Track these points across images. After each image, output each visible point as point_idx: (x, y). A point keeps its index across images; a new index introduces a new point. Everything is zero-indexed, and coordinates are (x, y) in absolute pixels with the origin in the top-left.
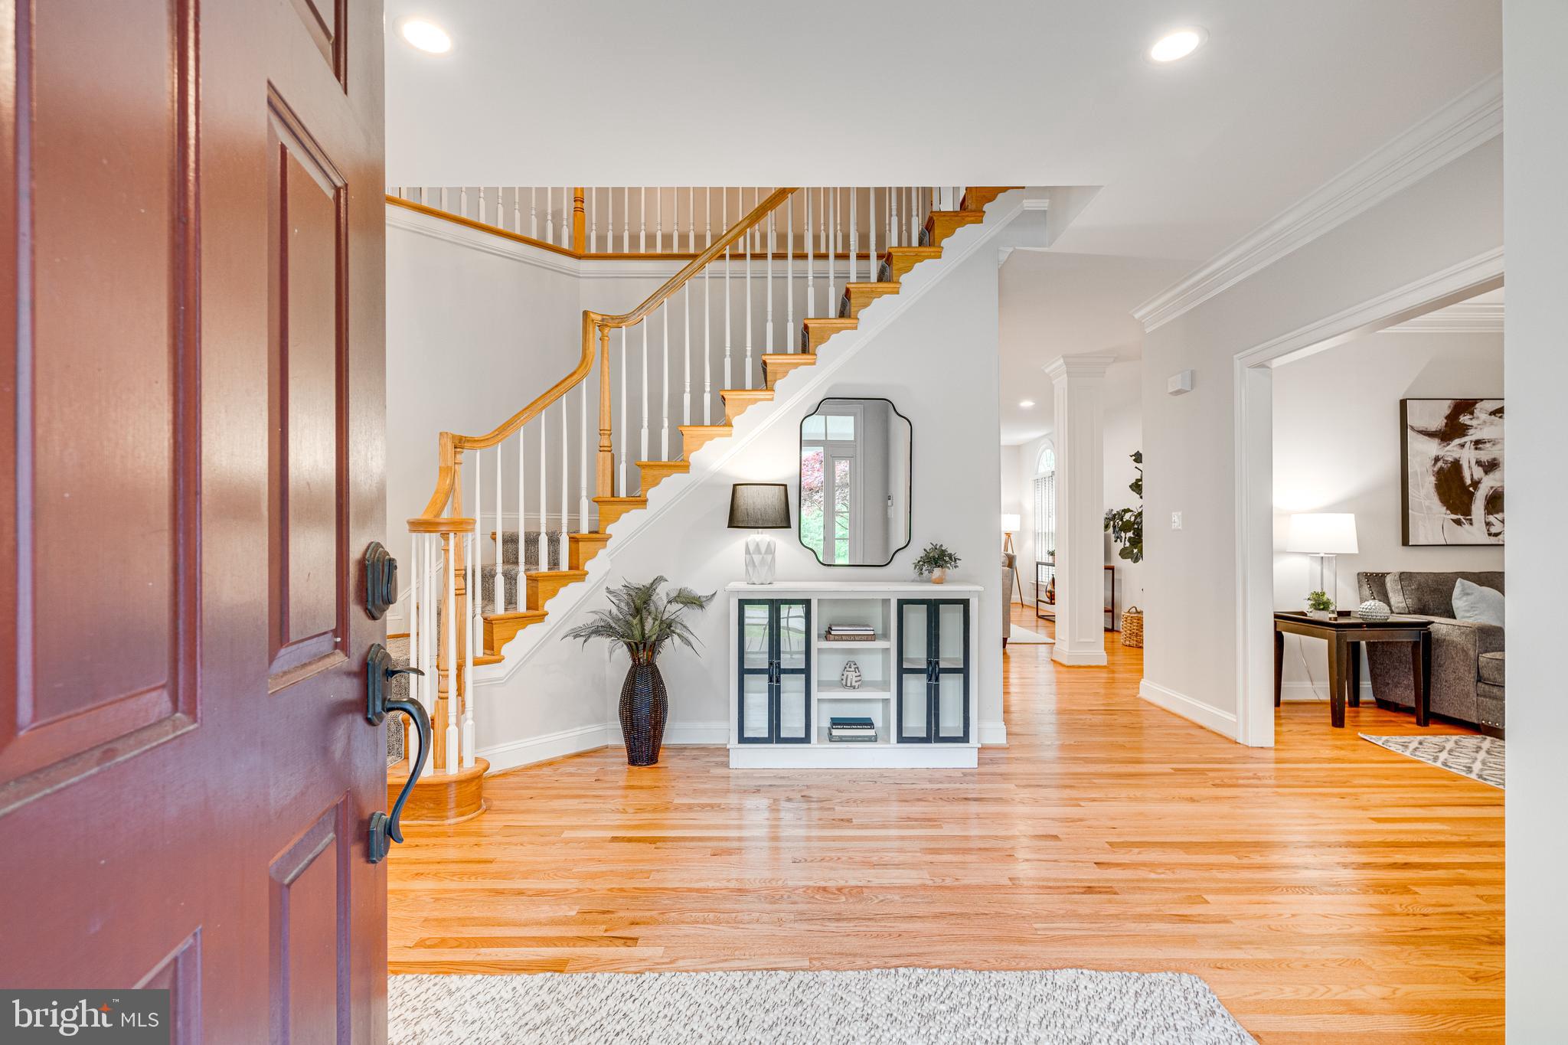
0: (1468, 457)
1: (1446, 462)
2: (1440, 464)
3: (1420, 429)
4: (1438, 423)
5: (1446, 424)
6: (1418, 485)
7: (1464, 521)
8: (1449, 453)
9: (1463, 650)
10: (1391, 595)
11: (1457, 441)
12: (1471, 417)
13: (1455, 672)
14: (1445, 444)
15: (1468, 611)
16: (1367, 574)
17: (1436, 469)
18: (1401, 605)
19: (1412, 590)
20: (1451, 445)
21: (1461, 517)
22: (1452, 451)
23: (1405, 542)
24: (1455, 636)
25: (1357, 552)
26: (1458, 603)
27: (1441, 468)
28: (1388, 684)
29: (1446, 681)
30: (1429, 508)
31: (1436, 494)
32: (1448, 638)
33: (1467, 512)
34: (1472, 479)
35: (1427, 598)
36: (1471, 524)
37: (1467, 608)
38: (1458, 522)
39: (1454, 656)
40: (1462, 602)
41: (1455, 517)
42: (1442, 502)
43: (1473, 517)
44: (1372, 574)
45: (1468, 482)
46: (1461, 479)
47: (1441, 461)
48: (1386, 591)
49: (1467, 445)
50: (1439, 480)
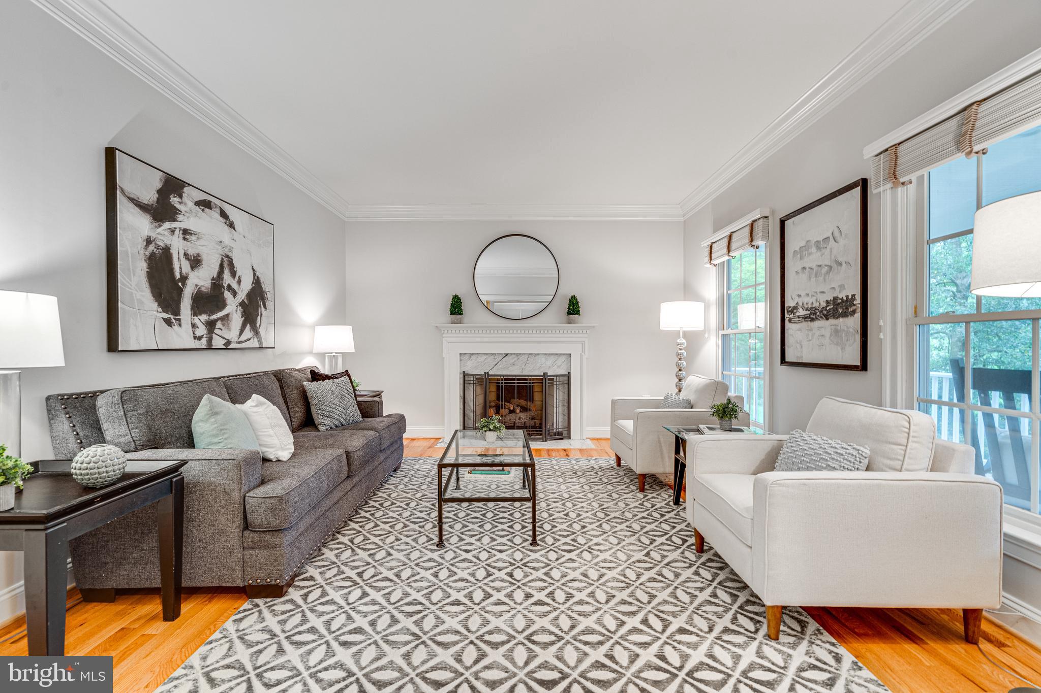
0: (177, 246)
1: (157, 247)
2: (151, 248)
3: (132, 196)
4: (149, 196)
5: (158, 199)
6: (129, 269)
7: (174, 321)
8: (160, 237)
9: (225, 492)
10: (105, 426)
11: (167, 225)
12: (180, 200)
13: (214, 526)
14: (157, 224)
15: (216, 436)
16: (63, 395)
17: (147, 253)
18: (123, 439)
19: (139, 414)
20: (162, 228)
21: (172, 317)
22: (164, 234)
23: (112, 345)
24: (214, 475)
25: (63, 365)
26: (201, 425)
27: (153, 254)
28: (106, 563)
29: (200, 541)
30: (141, 302)
31: (147, 285)
32: (202, 479)
33: (176, 312)
34: (181, 273)
35: (158, 423)
36: (180, 325)
37: (214, 432)
38: (168, 322)
39: (212, 503)
40: (208, 425)
41: (165, 316)
42: (154, 296)
43: (182, 317)
44: (71, 395)
45: (178, 276)
46: (172, 270)
47: (153, 245)
48: (98, 421)
49: (177, 232)
50: (150, 266)
